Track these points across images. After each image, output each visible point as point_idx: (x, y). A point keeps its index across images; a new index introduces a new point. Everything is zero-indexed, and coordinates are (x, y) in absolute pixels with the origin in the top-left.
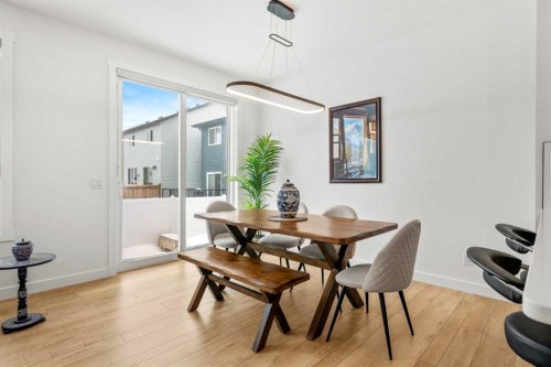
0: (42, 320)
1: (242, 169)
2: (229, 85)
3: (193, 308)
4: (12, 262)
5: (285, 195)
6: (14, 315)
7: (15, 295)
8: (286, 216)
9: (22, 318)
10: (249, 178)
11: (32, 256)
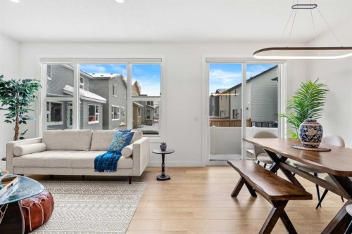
0: (169, 179)
1: (289, 108)
2: (255, 53)
3: (235, 195)
4: (159, 151)
5: (305, 129)
6: (160, 174)
7: (161, 166)
8: (307, 146)
9: (163, 176)
10: (296, 114)
11: (167, 150)
